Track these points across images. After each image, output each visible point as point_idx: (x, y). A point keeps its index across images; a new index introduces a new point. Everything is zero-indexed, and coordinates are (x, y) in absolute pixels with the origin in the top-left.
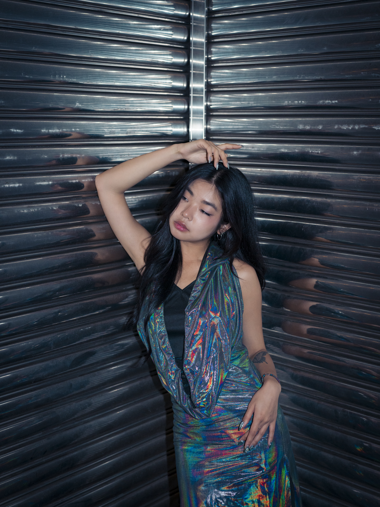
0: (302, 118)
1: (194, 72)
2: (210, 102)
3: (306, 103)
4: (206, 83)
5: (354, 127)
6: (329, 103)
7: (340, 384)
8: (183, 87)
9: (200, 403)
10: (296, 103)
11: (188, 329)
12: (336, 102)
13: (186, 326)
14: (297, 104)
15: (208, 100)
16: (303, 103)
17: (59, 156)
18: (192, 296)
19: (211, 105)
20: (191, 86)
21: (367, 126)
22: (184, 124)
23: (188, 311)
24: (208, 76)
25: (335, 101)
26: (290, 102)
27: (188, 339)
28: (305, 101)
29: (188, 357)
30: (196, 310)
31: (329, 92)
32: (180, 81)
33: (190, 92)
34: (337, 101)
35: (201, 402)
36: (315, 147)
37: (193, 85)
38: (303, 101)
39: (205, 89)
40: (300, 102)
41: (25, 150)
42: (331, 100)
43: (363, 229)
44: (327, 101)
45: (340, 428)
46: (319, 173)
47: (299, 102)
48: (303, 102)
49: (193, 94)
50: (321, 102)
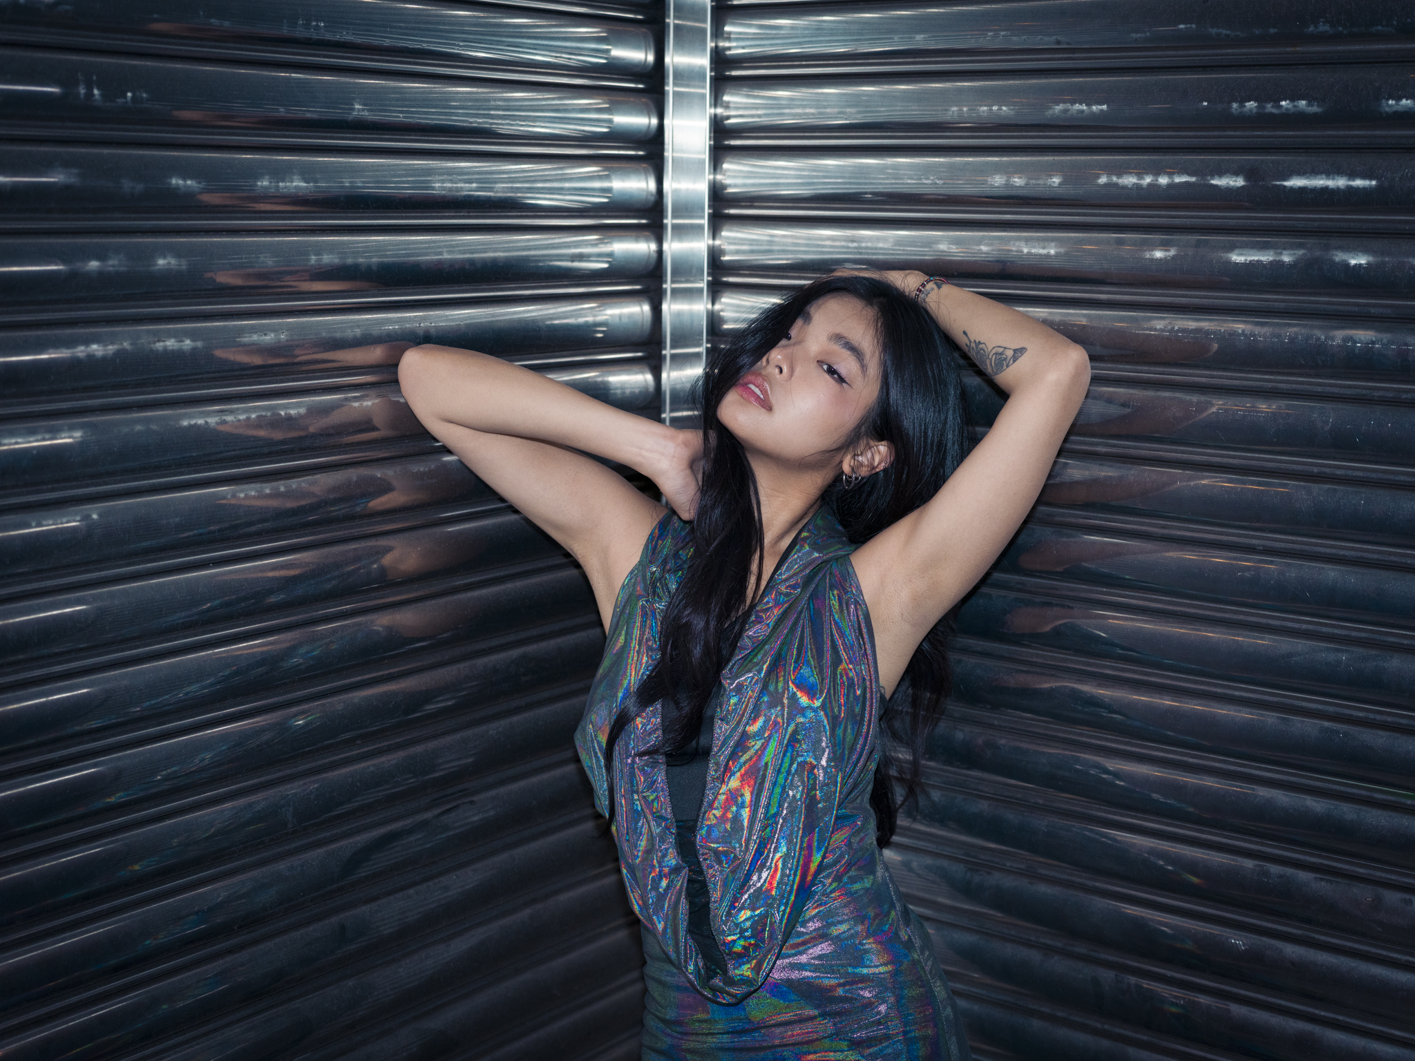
0: (1002, 156)
1: (677, 22)
2: (727, 106)
3: (1012, 113)
4: (714, 54)
5: (1157, 180)
6: (1082, 111)
7: (1109, 904)
8: (644, 64)
9: (734, 941)
10: (983, 112)
11: (725, 727)
12: (1102, 110)
13: (722, 720)
14: (985, 114)
15: (719, 102)
16: (1003, 113)
17: (309, 260)
18: (748, 637)
19: (728, 118)
20: (668, 60)
21: (1193, 179)
22: (646, 172)
23: (729, 678)
24: (718, 33)
25: (1100, 107)
26: (965, 109)
27: (720, 756)
28: (1012, 107)
29: (715, 809)
30: (753, 678)
31: (1081, 82)
32: (636, 47)
33: (666, 81)
34: (1105, 107)
35: (739, 938)
36: (1038, 239)
37: (673, 59)
38: (1005, 106)
39: (711, 71)
40: (995, 108)
41: (210, 242)
42: (1088, 105)
43: (1179, 469)
44: (1077, 107)
45: (1106, 1027)
46: (1050, 313)
47: (991, 110)
48: (1004, 108)
49: (675, 84)
50: (1059, 108)
